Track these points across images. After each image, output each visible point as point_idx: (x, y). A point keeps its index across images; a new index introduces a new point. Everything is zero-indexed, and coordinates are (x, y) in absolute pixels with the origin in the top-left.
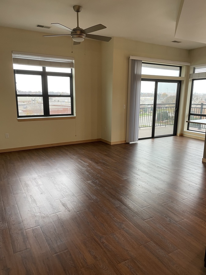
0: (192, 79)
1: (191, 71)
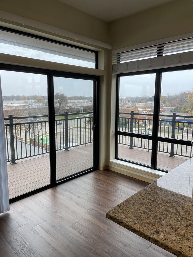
0: (116, 73)
1: (113, 60)
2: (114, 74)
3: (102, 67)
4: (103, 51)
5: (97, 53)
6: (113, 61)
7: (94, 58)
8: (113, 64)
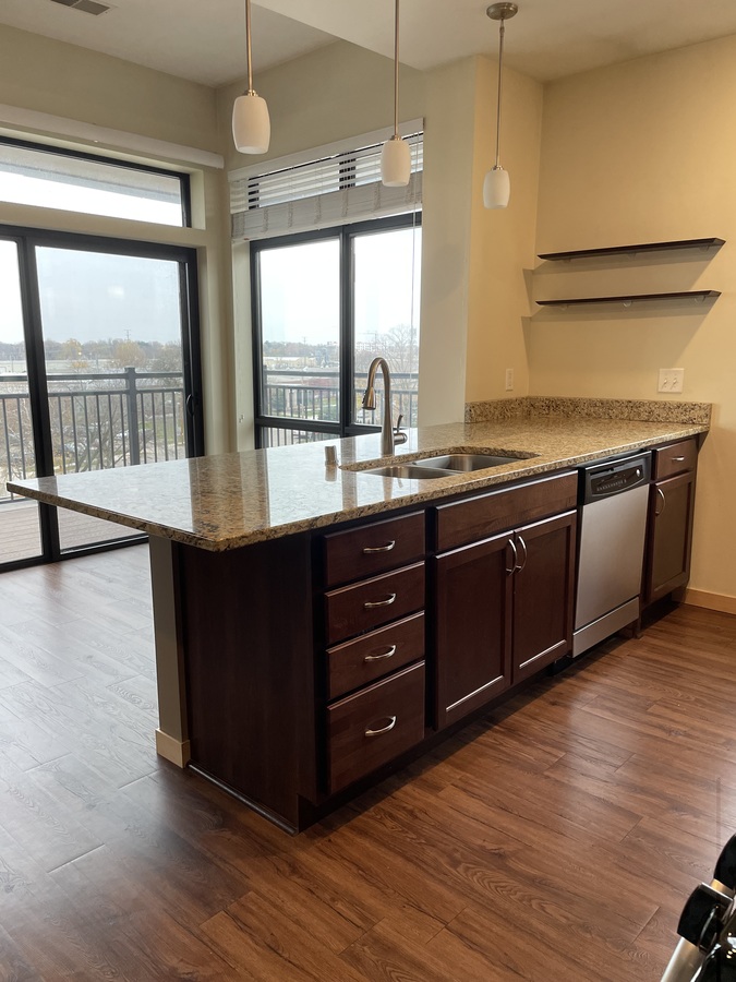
1: (234, 200)
2: (239, 243)
3: (200, 221)
4: (202, 171)
5: (185, 180)
6: (232, 204)
7: (178, 191)
8: (233, 212)
